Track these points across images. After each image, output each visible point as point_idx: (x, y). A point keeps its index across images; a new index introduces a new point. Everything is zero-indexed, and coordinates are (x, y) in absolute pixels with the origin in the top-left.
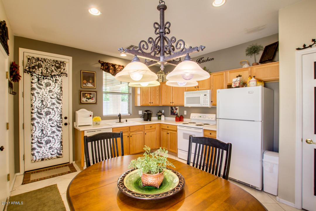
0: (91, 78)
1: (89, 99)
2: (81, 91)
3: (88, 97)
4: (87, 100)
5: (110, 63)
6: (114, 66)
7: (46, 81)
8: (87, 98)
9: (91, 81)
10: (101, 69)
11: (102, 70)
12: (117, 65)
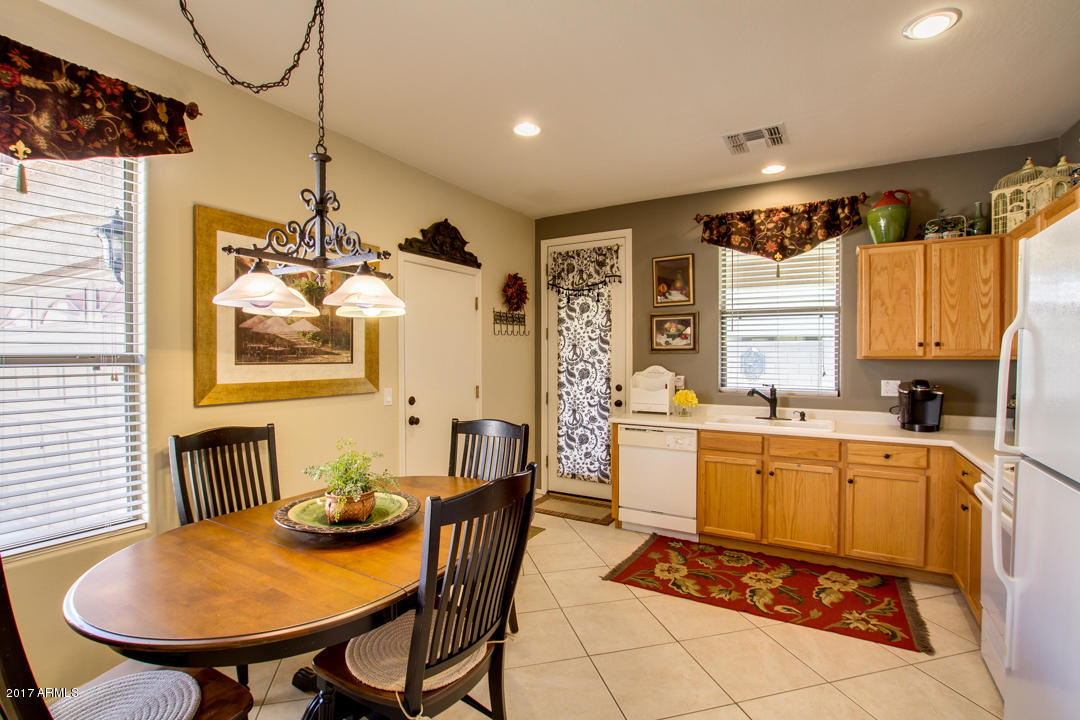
0: (679, 276)
1: (673, 337)
2: (652, 316)
3: (673, 331)
4: (670, 340)
5: (732, 214)
6: (748, 218)
7: (581, 300)
8: (669, 336)
9: (678, 284)
10: (703, 240)
11: (705, 243)
12: (760, 212)
